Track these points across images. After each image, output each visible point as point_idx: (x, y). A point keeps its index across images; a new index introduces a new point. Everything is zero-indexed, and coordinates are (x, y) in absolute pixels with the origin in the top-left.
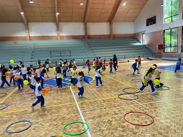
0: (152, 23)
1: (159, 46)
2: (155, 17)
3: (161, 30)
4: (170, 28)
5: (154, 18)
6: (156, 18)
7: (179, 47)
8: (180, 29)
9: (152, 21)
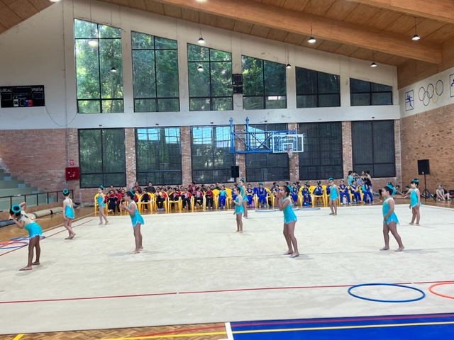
0: (30, 101)
1: (68, 169)
2: (42, 87)
3: (68, 127)
4: (101, 127)
5: (37, 90)
6: (43, 91)
7: (130, 175)
8: (130, 133)
9: (29, 98)
